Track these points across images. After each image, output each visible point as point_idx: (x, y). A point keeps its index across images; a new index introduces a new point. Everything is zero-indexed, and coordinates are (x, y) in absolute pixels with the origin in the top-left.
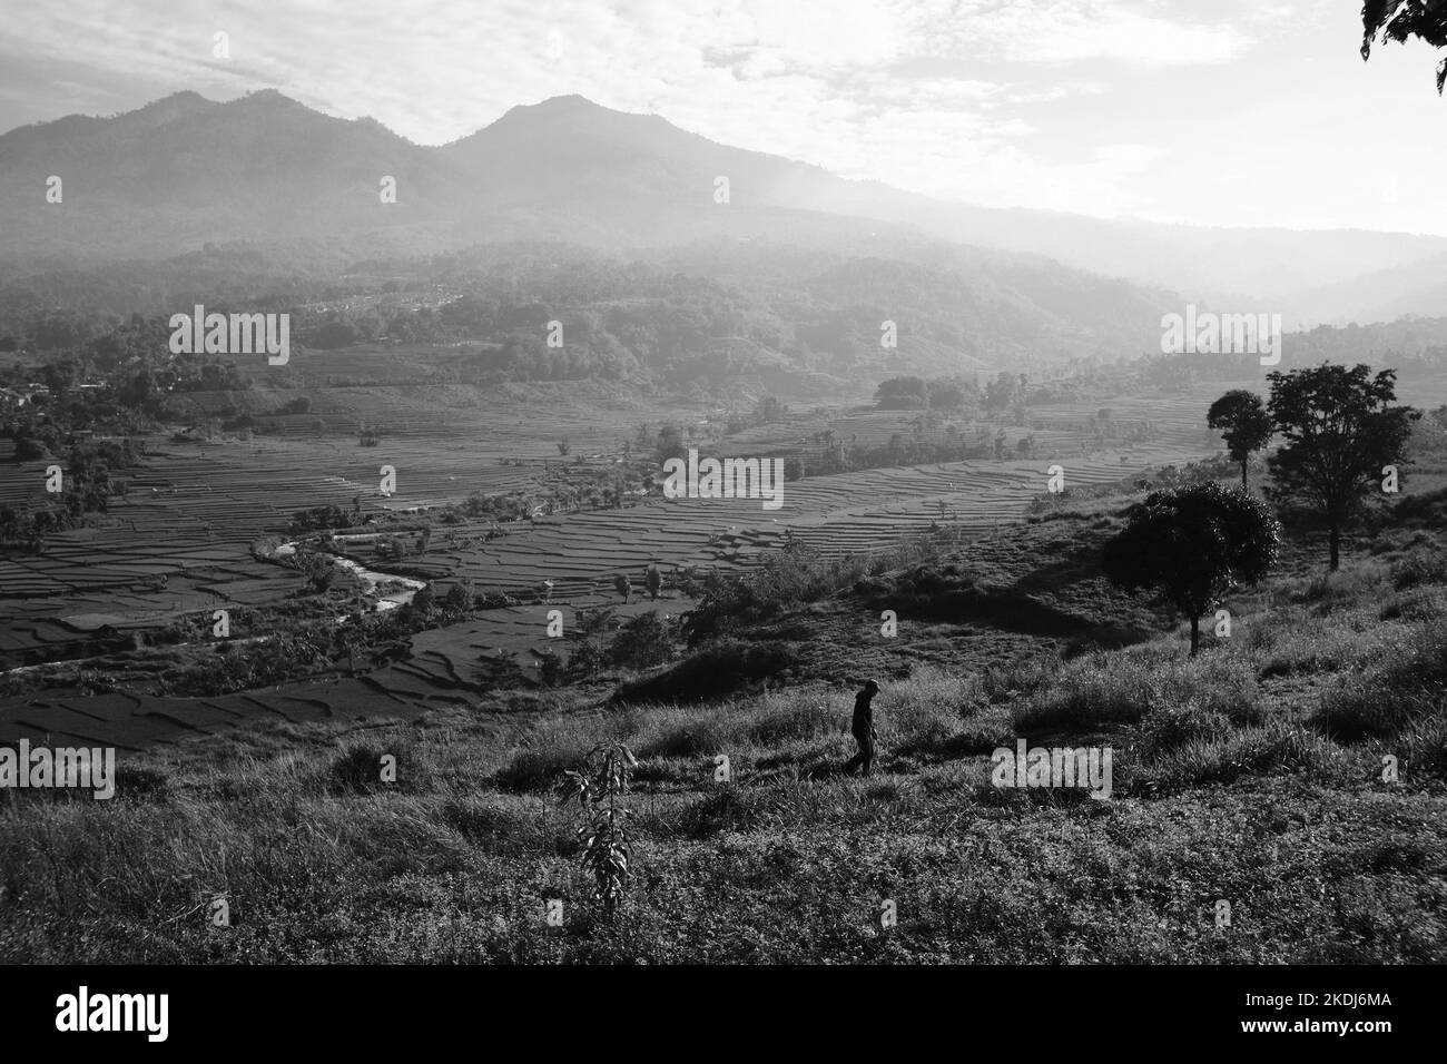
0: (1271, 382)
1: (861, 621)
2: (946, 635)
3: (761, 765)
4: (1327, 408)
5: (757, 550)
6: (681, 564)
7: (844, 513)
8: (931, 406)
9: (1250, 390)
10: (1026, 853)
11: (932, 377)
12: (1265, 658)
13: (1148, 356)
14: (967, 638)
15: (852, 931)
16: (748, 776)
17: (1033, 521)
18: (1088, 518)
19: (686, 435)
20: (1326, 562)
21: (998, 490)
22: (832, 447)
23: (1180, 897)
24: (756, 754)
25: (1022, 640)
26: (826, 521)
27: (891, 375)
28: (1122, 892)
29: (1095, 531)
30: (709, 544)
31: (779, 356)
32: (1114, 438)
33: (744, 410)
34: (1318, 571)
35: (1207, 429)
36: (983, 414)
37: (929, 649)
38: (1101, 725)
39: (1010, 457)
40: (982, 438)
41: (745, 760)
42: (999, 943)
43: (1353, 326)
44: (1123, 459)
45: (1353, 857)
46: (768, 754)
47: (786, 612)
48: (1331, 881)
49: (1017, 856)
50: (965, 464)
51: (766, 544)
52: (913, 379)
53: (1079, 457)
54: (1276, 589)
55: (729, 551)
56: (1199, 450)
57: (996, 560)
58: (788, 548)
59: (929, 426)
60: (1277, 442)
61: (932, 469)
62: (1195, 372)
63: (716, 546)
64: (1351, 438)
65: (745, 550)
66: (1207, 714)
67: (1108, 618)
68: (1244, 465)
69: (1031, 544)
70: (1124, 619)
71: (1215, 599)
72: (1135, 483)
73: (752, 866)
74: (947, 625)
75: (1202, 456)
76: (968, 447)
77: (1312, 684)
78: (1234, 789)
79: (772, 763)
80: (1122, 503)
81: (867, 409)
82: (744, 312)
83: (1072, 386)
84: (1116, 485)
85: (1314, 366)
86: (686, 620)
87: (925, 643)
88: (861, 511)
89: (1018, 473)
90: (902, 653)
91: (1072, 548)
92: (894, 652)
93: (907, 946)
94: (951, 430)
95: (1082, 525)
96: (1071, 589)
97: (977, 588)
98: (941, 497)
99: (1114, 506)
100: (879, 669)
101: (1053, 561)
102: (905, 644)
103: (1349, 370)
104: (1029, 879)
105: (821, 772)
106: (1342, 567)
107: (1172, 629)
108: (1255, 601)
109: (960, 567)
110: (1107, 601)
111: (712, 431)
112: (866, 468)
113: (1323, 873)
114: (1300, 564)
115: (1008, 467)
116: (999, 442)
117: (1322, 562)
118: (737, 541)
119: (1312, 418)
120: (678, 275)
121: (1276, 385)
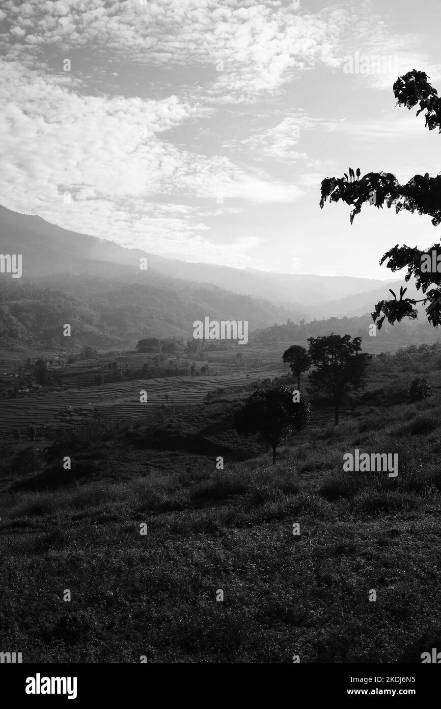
0: (309, 342)
1: (128, 451)
2: (168, 456)
3: (74, 518)
4: (333, 354)
5: (81, 418)
6: (45, 424)
7: (122, 400)
8: (162, 351)
9: (301, 345)
10: (185, 555)
11: (162, 338)
12: (302, 463)
13: (258, 330)
14: (177, 457)
15: (102, 594)
16: (67, 523)
17: (206, 404)
18: (231, 402)
19: (48, 364)
20: (333, 421)
21: (192, 390)
22: (117, 370)
23: (252, 572)
24: (72, 513)
25: (201, 458)
26: (114, 404)
27: (145, 337)
28: (226, 571)
29: (234, 408)
30: (59, 415)
31: (93, 328)
32: (243, 366)
33: (76, 352)
34: (330, 425)
35: (283, 363)
36: (185, 355)
37: (159, 462)
38: (229, 496)
39: (197, 375)
40: (184, 366)
41: (67, 516)
42: (170, 596)
43: (345, 318)
44: (248, 376)
45: (326, 550)
46: (78, 513)
47: (93, 446)
48: (317, 561)
49: (181, 556)
50: (177, 378)
51: (86, 415)
52: (154, 339)
53: (228, 374)
54: (312, 433)
55: (68, 418)
56: (281, 372)
57: (190, 421)
58: (95, 417)
59: (161, 360)
60: (312, 368)
61: (163, 380)
62: (279, 337)
63: (61, 416)
64: (343, 367)
65: (76, 417)
66: (274, 490)
67: (240, 448)
68: (299, 379)
69: (205, 414)
70: (247, 448)
71: (283, 438)
72: (253, 387)
73: (60, 565)
74: (168, 451)
75: (282, 374)
76: (178, 370)
77: (322, 475)
78: (283, 522)
79: (80, 517)
80: (246, 395)
81: (133, 352)
82: (76, 307)
83: (225, 343)
84: (244, 387)
85: (328, 335)
86: (46, 451)
87: (158, 460)
88: (129, 399)
89: (199, 382)
90: (147, 465)
91: (224, 416)
92: (143, 464)
93: (128, 600)
94: (171, 362)
95: (229, 405)
96: (223, 434)
97: (182, 434)
98: (166, 393)
99: (243, 397)
100: (136, 472)
101: (216, 422)
102: (148, 461)
103: (342, 337)
104: (185, 566)
105: (101, 521)
106: (340, 423)
107: (266, 452)
108: (303, 439)
109: (174, 425)
110: (239, 440)
111: (61, 362)
112: (132, 379)
113: (313, 558)
114: (322, 422)
115: (197, 379)
116: (192, 368)
117: (331, 421)
118: (72, 413)
119: (327, 358)
120: (46, 290)
121: (311, 343)
